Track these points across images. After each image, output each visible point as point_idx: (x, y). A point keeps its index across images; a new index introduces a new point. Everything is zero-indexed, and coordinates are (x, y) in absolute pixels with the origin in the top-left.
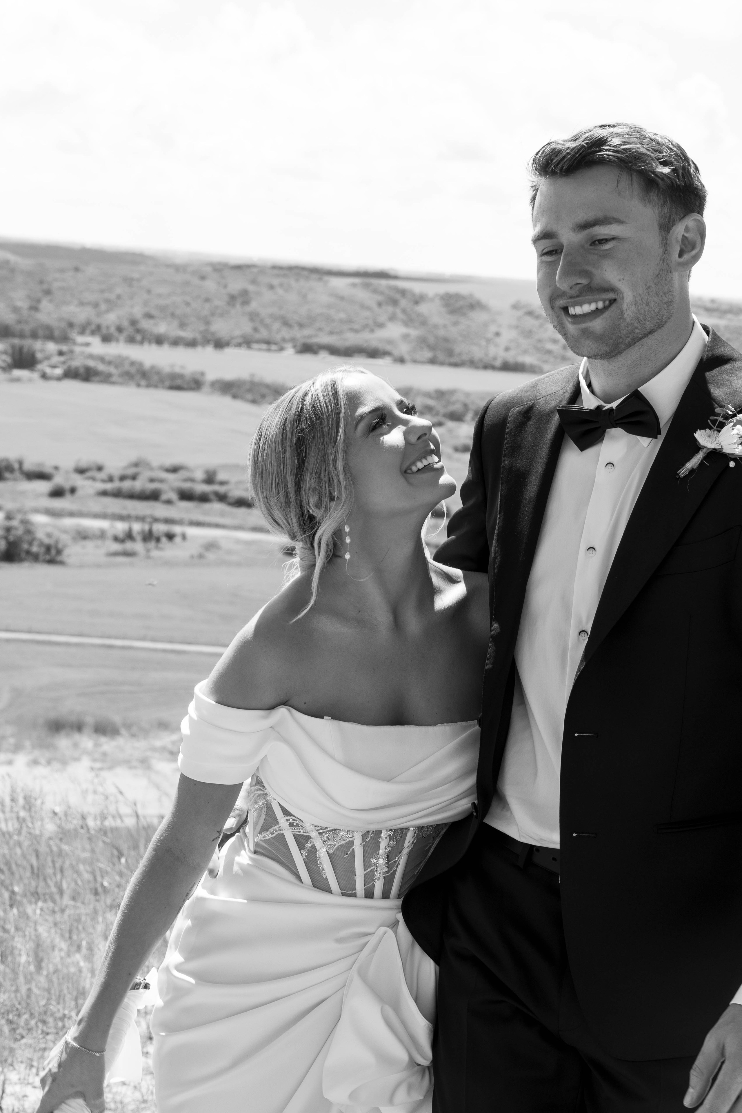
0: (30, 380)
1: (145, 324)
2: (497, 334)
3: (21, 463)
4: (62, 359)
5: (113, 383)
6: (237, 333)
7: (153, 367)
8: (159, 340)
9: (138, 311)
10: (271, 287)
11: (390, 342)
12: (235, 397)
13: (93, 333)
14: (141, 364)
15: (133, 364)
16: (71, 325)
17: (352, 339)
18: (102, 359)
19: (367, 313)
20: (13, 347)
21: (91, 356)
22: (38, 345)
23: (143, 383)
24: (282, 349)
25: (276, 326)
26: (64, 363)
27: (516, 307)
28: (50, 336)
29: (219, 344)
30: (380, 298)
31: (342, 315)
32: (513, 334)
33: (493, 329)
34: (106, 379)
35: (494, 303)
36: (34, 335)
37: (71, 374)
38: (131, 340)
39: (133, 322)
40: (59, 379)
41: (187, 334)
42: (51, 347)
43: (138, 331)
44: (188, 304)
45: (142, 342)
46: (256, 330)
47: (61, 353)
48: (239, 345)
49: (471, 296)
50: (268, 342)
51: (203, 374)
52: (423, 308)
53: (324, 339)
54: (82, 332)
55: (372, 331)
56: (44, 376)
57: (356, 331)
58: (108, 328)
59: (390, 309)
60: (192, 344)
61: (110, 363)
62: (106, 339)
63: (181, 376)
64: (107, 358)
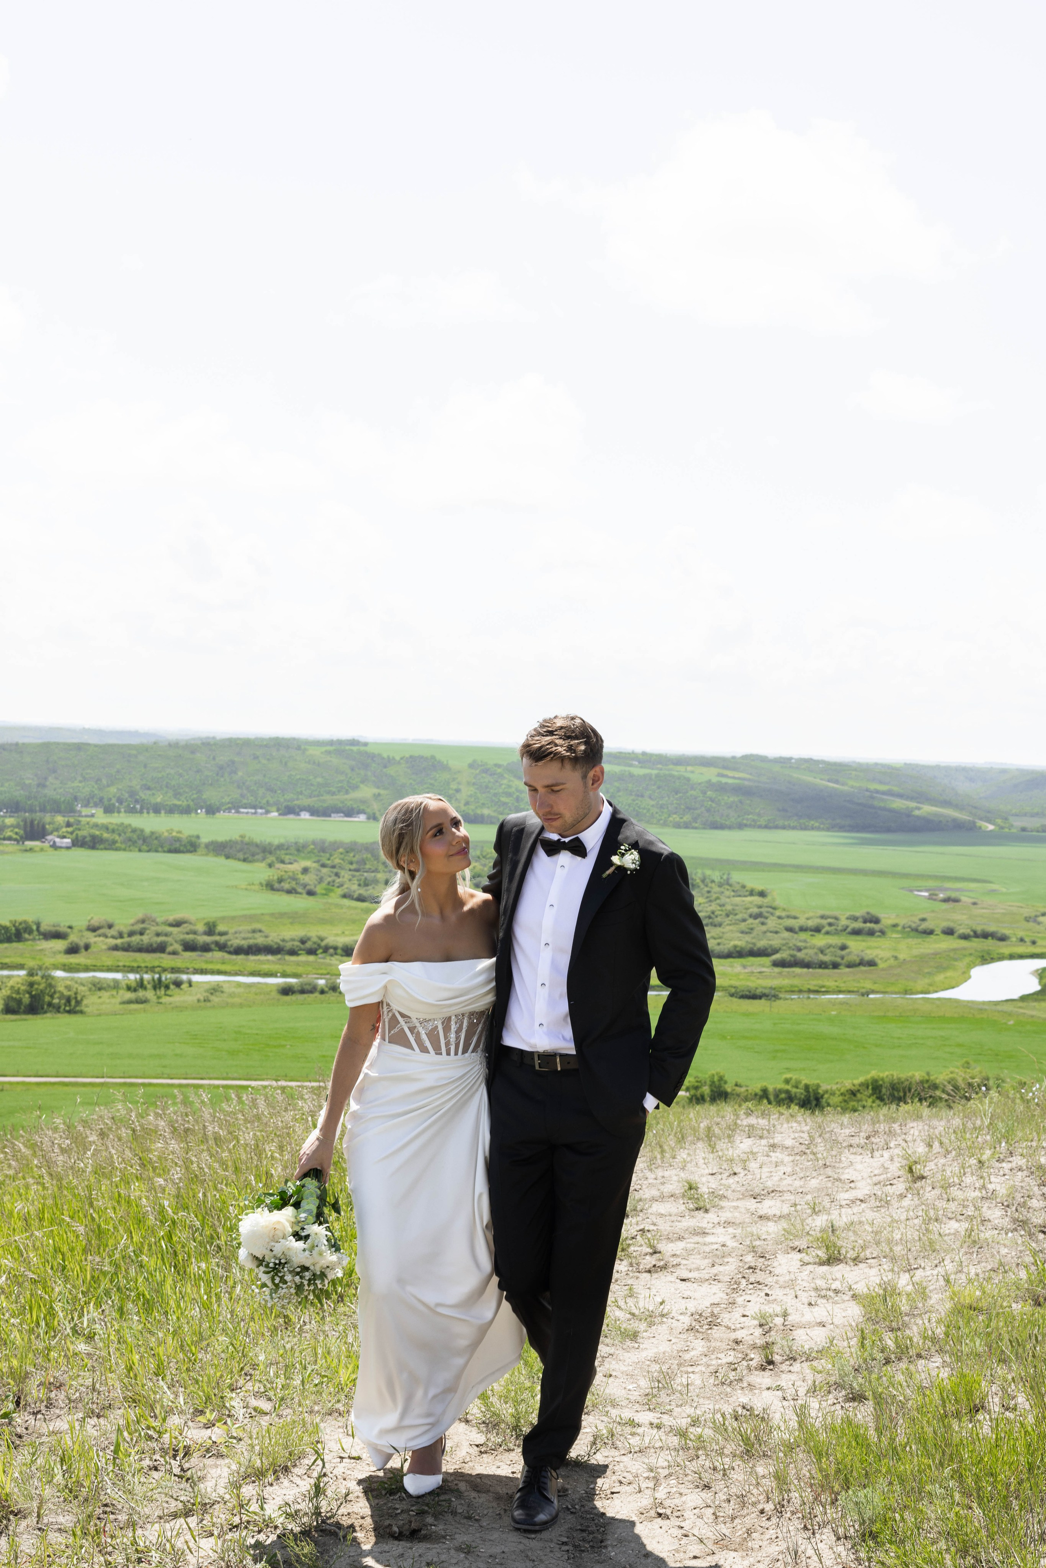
0: (42, 850)
1: (143, 795)
2: (458, 791)
3: (38, 925)
4: (70, 829)
5: (117, 849)
6: (227, 799)
7: (152, 833)
8: (157, 809)
9: (136, 784)
10: (256, 757)
11: (363, 802)
12: (227, 857)
13: (96, 805)
14: (142, 831)
15: (134, 831)
16: (76, 799)
17: (329, 800)
18: (106, 828)
19: (342, 778)
20: (25, 821)
21: (96, 826)
22: (47, 818)
23: (144, 847)
24: (267, 812)
25: (261, 791)
26: (72, 833)
27: (471, 766)
28: (58, 811)
29: (211, 811)
30: (354, 763)
31: (319, 780)
32: (472, 790)
33: (454, 786)
34: (111, 846)
35: (454, 764)
36: (43, 810)
37: (78, 843)
38: (131, 811)
39: (132, 794)
40: (68, 848)
41: (182, 802)
42: (60, 819)
43: (137, 801)
44: (181, 775)
45: (141, 812)
46: (242, 796)
47: (68, 825)
48: (229, 810)
49: (433, 757)
50: (255, 807)
51: (198, 837)
52: (391, 771)
53: (306, 802)
54: (86, 805)
55: (347, 792)
56: (54, 846)
57: (333, 794)
58: (110, 800)
59: (362, 772)
60: (187, 811)
61: (113, 831)
62: (109, 810)
63: (178, 840)
64: (111, 827)
